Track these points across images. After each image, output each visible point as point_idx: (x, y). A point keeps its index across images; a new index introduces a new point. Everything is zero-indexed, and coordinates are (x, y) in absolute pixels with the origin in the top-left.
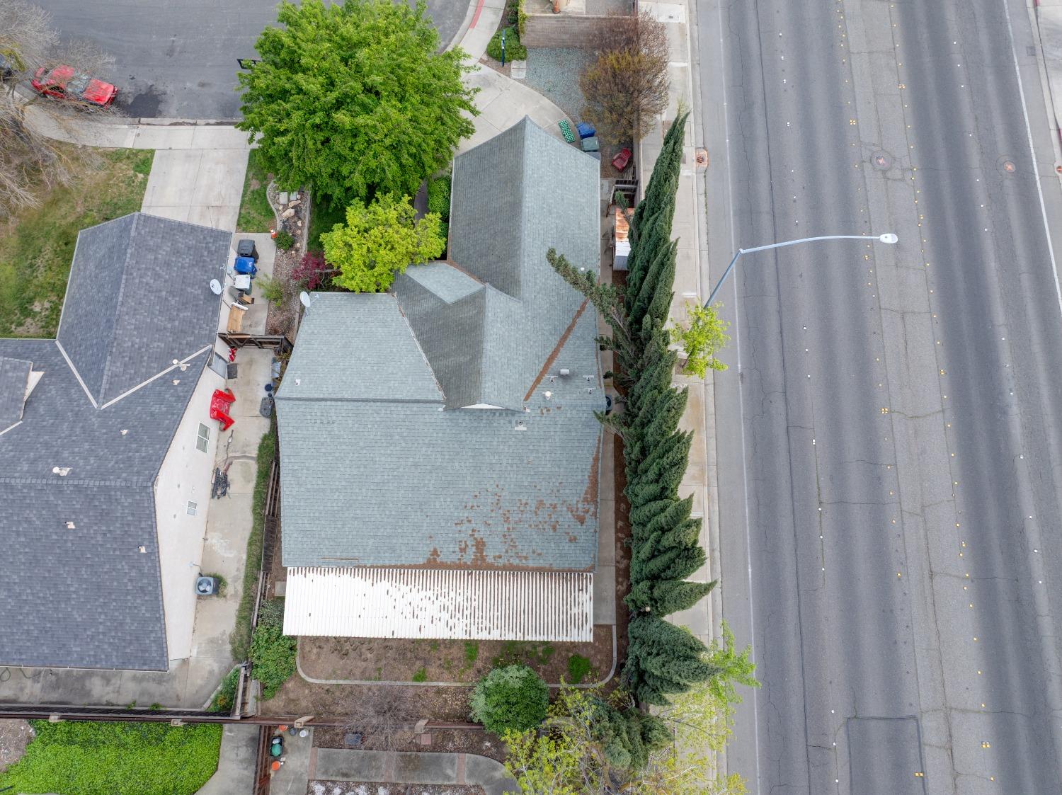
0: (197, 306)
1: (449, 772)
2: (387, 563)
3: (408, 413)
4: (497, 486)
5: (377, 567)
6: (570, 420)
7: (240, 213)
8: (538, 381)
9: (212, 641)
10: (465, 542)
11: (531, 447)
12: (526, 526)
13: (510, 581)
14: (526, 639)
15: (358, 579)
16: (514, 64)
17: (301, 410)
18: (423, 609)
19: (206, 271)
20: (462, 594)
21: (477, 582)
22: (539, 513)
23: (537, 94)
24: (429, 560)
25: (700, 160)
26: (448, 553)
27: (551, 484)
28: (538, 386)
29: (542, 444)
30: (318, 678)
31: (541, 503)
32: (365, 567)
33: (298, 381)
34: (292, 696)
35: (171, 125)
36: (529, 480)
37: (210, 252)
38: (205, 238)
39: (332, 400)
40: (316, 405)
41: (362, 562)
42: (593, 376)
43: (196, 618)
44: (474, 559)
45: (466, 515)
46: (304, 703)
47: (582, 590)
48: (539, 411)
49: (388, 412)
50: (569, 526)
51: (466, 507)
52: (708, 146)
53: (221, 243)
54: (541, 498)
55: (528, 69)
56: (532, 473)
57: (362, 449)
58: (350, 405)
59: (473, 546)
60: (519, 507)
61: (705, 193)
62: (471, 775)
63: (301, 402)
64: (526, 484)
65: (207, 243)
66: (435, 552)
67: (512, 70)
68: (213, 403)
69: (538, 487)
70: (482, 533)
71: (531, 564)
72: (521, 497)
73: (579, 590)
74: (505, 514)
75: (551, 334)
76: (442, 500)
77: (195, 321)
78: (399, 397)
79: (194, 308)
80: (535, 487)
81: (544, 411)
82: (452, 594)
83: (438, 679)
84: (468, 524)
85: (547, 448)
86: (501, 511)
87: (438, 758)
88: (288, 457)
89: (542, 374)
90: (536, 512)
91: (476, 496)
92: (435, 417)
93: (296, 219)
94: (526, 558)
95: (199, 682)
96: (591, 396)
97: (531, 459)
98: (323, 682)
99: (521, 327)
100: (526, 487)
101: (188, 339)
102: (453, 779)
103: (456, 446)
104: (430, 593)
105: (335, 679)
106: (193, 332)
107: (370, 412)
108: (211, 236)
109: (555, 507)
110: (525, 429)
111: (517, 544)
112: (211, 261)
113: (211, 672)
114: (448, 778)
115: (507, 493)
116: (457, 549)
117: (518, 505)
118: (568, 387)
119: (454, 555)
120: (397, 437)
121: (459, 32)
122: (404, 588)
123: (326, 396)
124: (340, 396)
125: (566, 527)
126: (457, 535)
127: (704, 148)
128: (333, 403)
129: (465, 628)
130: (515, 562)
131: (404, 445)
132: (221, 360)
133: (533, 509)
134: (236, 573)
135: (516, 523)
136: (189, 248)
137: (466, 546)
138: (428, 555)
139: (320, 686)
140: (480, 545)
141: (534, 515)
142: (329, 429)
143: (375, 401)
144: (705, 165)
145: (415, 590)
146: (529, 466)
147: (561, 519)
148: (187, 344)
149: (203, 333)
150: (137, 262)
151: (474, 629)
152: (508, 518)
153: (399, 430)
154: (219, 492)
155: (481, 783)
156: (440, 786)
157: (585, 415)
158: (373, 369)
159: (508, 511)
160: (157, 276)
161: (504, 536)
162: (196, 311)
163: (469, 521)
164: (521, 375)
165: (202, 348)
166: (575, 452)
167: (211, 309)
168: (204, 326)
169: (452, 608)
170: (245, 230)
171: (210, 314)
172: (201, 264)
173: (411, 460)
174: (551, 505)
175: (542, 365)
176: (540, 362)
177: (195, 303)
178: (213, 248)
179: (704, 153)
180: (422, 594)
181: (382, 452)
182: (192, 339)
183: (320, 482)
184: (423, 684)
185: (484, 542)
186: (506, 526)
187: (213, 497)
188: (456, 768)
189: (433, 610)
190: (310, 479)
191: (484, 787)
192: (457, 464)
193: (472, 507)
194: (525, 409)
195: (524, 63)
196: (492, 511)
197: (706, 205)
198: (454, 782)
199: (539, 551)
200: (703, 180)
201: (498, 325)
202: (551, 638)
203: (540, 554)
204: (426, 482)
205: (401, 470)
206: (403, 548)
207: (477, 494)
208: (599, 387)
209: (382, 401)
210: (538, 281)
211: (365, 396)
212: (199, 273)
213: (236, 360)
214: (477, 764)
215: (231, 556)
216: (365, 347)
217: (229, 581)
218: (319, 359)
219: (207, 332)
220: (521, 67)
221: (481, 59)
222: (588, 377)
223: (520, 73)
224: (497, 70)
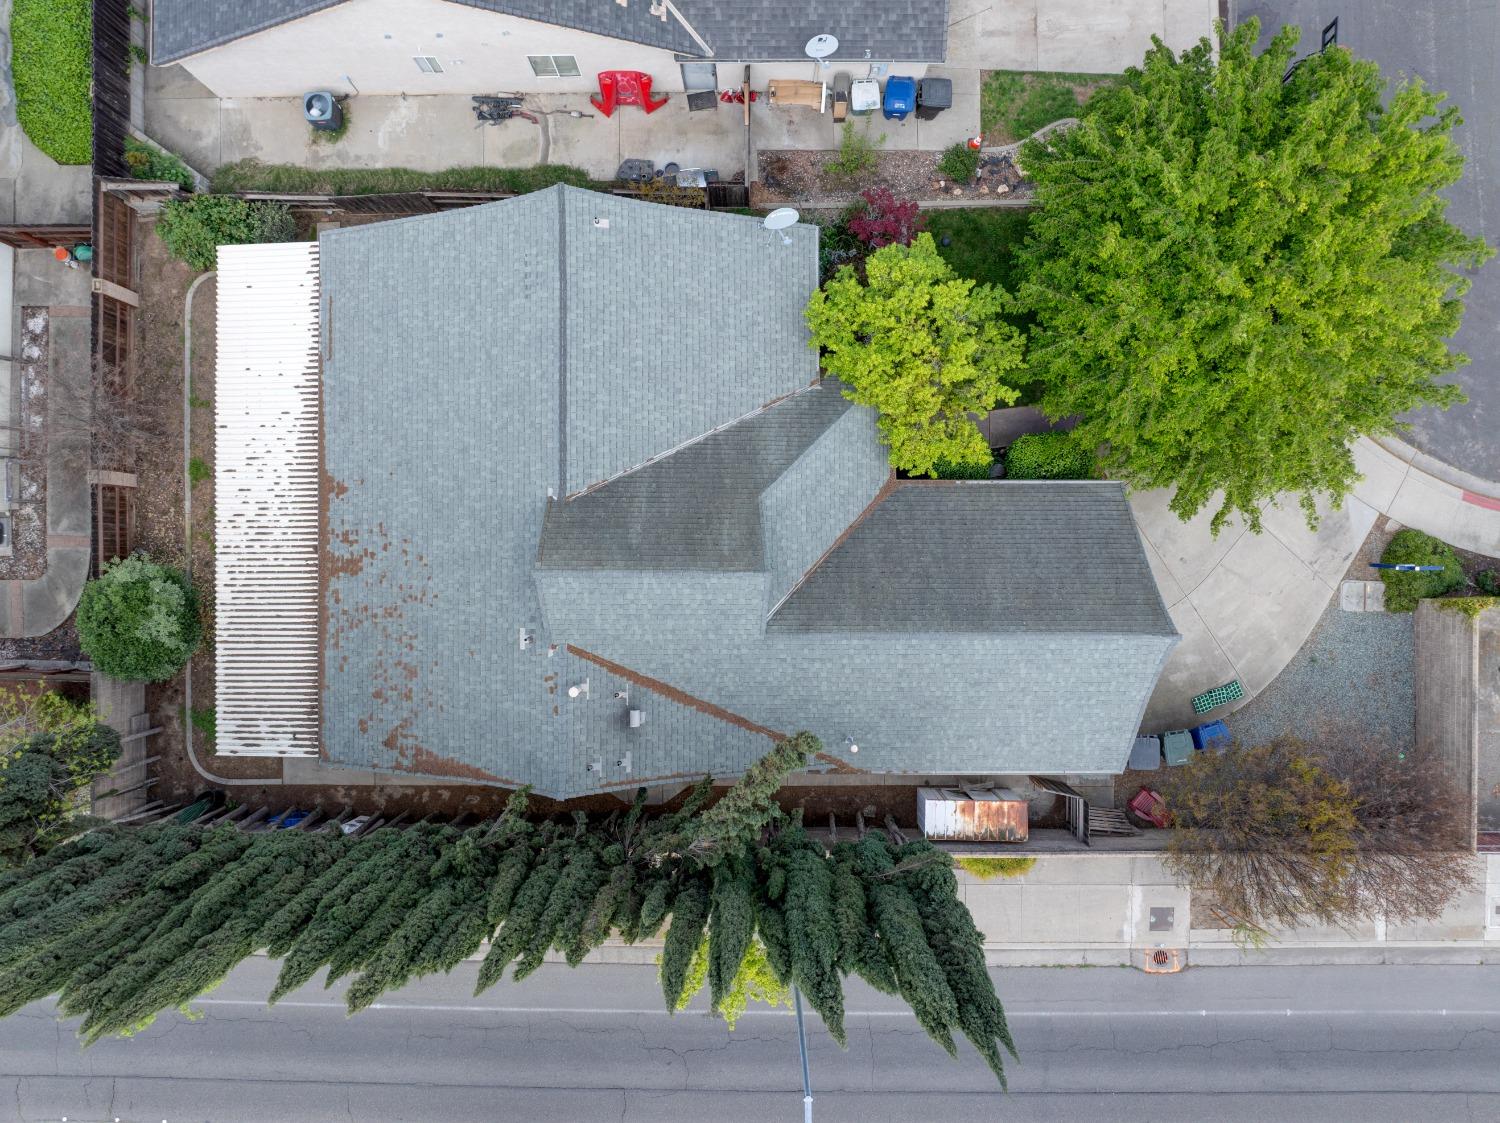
0: (785, 16)
1: (65, 523)
2: (327, 409)
3: (544, 433)
4: (436, 596)
5: (320, 393)
6: (539, 729)
7: (1023, 73)
8: (615, 669)
9: (246, 129)
10: (356, 541)
11: (495, 657)
12: (380, 647)
13: (305, 617)
14: (217, 645)
15: (306, 361)
16: (1375, 588)
17: (546, 235)
18: (260, 474)
19: (855, 23)
20: (285, 537)
21: (304, 562)
22: (400, 668)
23: (1306, 635)
24: (331, 480)
25: (1161, 957)
26: (342, 511)
27: (440, 692)
28: (605, 670)
29: (500, 677)
30: (194, 306)
31: (412, 673)
32: (321, 372)
33: (604, 223)
34: (167, 268)
36: (446, 653)
37: (897, 25)
38: (925, 10)
39: (563, 290)
40: (554, 262)
41: (327, 365)
42: (629, 770)
43: (280, 98)
44: (333, 555)
45: (395, 542)
46: (157, 289)
47: (295, 739)
48: (550, 673)
49: (545, 395)
50: (381, 720)
51: (405, 541)
52: (1190, 975)
53: (920, 44)
54: (420, 674)
55: (1365, 615)
56: (456, 659)
57: (488, 354)
58: (554, 325)
59: (352, 554)
60: (405, 634)
61: (1086, 966)
62: (61, 557)
63: (557, 233)
64: (440, 646)
65: (915, 17)
66: (343, 490)
67: (1361, 583)
68: (624, 74)
69: (435, 669)
70: (370, 570)
71: (329, 653)
72: (421, 638)
73: (295, 733)
74: (396, 609)
75: (720, 689)
76: (416, 499)
77: (755, 17)
78: (572, 413)
79: (779, 12)
80: (436, 664)
81: (551, 683)
82: (284, 521)
83: (194, 498)
84: (381, 544)
85: (493, 687)
86: (399, 603)
87: (84, 506)
88: (473, 222)
89: (632, 675)
90: (399, 663)
91: (421, 558)
92: (538, 482)
94: (336, 645)
95: (184, 118)
96: (583, 768)
97: (477, 657)
98: (188, 317)
99: (711, 636)
100: (435, 646)
101: (718, 12)
102: (53, 529)
103: (495, 521)
104: (285, 483)
105: (193, 334)
106: (731, 17)
107: (544, 362)
108: (930, 23)
109: (408, 697)
110: (523, 647)
111: (355, 630)
112: (881, 30)
113: (198, 135)
114: (56, 523)
115: (426, 614)
116: (347, 527)
117: (410, 633)
118: (603, 725)
119: (338, 522)
120: (506, 414)
121: (1453, 471)
122: (292, 441)
123: (571, 279)
124: (571, 304)
125: (381, 716)
126: (366, 527)
127: (1187, 967)
128: (557, 293)
129: (233, 545)
130: (331, 627)
131: (495, 427)
132: (712, 78)
133: (405, 660)
134: (352, 155)
135: (385, 629)
137: (351, 543)
138: (338, 478)
139: (182, 311)
140: (352, 567)
141: (396, 660)
142: (517, 290)
143: (563, 369)
144: (1149, 966)
145: (289, 458)
146: (467, 654)
147: (390, 707)
148: (707, 9)
149: (734, 37)
152: (391, 615)
153: (517, 417)
154: (485, 108)
155: (50, 572)
156: (45, 510)
157: (546, 759)
158: (636, 359)
159: (400, 616)
161: (366, 609)
162: (774, 16)
163: (385, 548)
164: (617, 638)
165: (703, 37)
166: (489, 736)
167: (783, 43)
168: (748, 36)
169: (263, 521)
170: (986, 87)
171: (773, 43)
172: (869, 12)
173: (472, 441)
174: (411, 691)
175: (650, 675)
176: (654, 671)
177: (789, 12)
178: (906, 30)
179: (1175, 965)
180: (285, 472)
181: (483, 390)
182: (719, 18)
183: (437, 283)
184: (187, 476)
185: (357, 573)
186: (380, 612)
187: (475, 98)
188: (71, 533)
189: (260, 491)
190: (442, 264)
191: (44, 578)
192: (467, 523)
193: (405, 552)
194: (554, 647)
195: (1379, 607)
196: (401, 587)
197: (1061, 967)
198: (50, 531)
199: (346, 668)
200: (1115, 962)
201: (699, 597)
202: (221, 687)
203: (341, 669)
204: (440, 470)
205: (457, 425)
206: (348, 435)
207: (425, 561)
208: (604, 782)
209: (563, 383)
210: (817, 665)
211: (572, 350)
212: (850, 11)
213: (723, 106)
214: (76, 565)
215: (380, 143)
216: (690, 341)
217: (340, 145)
218: (657, 258)
219: (736, 44)
220: (1369, 601)
221: (1388, 519)
222: (627, 763)
223: (1354, 600)
224: (1361, 550)
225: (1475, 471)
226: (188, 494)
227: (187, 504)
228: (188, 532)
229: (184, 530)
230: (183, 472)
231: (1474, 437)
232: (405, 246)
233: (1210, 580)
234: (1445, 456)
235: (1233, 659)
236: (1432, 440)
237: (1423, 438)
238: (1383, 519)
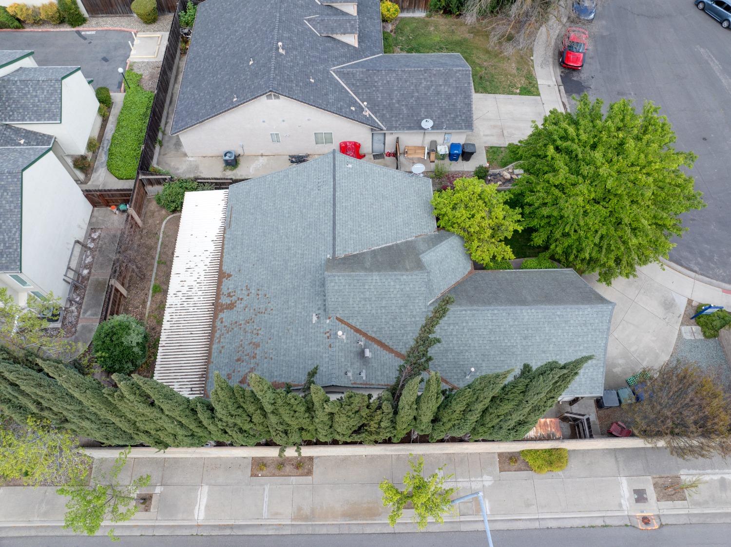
0: (412, 116)
1: (89, 313)
2: (226, 246)
3: (326, 235)
4: (272, 310)
5: (223, 240)
6: (321, 357)
7: (501, 147)
8: (357, 331)
9: (197, 167)
10: (234, 295)
11: (300, 329)
12: (242, 338)
13: (204, 333)
14: (159, 348)
15: (218, 231)
16: (696, 329)
17: (327, 168)
18: (191, 275)
19: (439, 118)
20: (199, 300)
21: (207, 310)
22: (251, 345)
23: (671, 350)
24: (225, 273)
25: (646, 520)
26: (228, 285)
27: (271, 351)
28: (352, 331)
29: (302, 337)
30: (165, 227)
31: (257, 345)
32: (224, 233)
33: (350, 166)
34: (156, 214)
35: (563, 103)
36: (275, 333)
37: (454, 119)
38: (464, 113)
39: (334, 185)
40: (331, 176)
41: (228, 231)
42: (364, 378)
43: (212, 157)
44: (222, 303)
45: (253, 291)
46: (150, 221)
47: (192, 391)
48: (327, 330)
49: (326, 222)
50: (239, 372)
51: (258, 290)
52: (665, 530)
53: (463, 124)
54: (261, 345)
55: (696, 341)
56: (280, 334)
57: (301, 213)
58: (331, 197)
59: (231, 301)
60: (255, 329)
61: (606, 526)
62: (83, 327)
63: (332, 167)
64: (272, 331)
65: (461, 116)
66: (229, 276)
67: (689, 327)
68: (350, 142)
69: (269, 341)
70: (240, 306)
71: (214, 346)
72: (263, 329)
73: (191, 388)
74: (251, 320)
76: (264, 272)
77: (401, 116)
78: (338, 227)
79: (410, 114)
80: (270, 339)
81: (328, 335)
82: (200, 293)
83: (152, 301)
84: (246, 294)
85: (299, 342)
86: (253, 316)
87: (100, 305)
88: (297, 170)
89: (365, 335)
90: (251, 343)
91: (265, 296)
92: (323, 254)
93: (503, 181)
94: (219, 342)
95: (172, 164)
96: (343, 374)
97: (291, 331)
98: (162, 230)
99: (403, 310)
100: (270, 331)
101: (387, 115)
102: (83, 315)
103: (302, 273)
104: (202, 278)
105: (163, 237)
106: (392, 117)
107: (326, 210)
108: (466, 117)
109: (254, 357)
110: (314, 322)
111: (230, 333)
112: (448, 120)
113: (178, 169)
114: (85, 313)
115: (266, 318)
116: (230, 290)
117: (258, 328)
118: (352, 355)
119: (226, 289)
120: (309, 232)
121: (715, 281)
122: (207, 261)
123: (337, 182)
124: (338, 189)
125: (239, 369)
126: (239, 288)
127: (661, 526)
128: (332, 186)
130: (217, 335)
131: (303, 237)
132: (383, 146)
133: (254, 340)
134: (239, 175)
135: (245, 329)
136: (453, 105)
137: (232, 297)
138: (228, 272)
139: (160, 229)
140: (231, 306)
141: (249, 342)
142: (315, 188)
143: (334, 211)
144: (641, 526)
145: (206, 268)
146: (286, 331)
147: (244, 364)
148: (384, 114)
149: (394, 123)
150: (435, 75)
151: (172, 310)
152: (248, 323)
153: (313, 231)
154: (294, 160)
155: (77, 334)
156: (81, 308)
157: (324, 370)
158: (363, 212)
159: (254, 322)
160: (428, 88)
161: (236, 323)
162: (409, 116)
163: (248, 295)
164: (359, 313)
165: (382, 123)
166: (295, 366)
167: (412, 125)
168: (399, 123)
169: (190, 293)
170: (487, 151)
171: (408, 125)
172: (444, 114)
173: (293, 245)
174: (256, 354)
175: (373, 335)
176: (375, 332)
177: (414, 114)
178: (457, 120)
179: (655, 525)
180: (203, 273)
181: (299, 225)
182: (388, 117)
183: (280, 192)
184: (151, 291)
185: (233, 308)
186: (243, 322)
187: (290, 156)
188: (91, 317)
189: (191, 281)
190: (282, 186)
191: (74, 337)
192: (289, 276)
193: (258, 295)
194: (329, 318)
195: (700, 336)
196: (255, 310)
197: (593, 527)
198: (81, 316)
199: (223, 352)
200: (622, 523)
201: (398, 287)
202: (157, 367)
203: (220, 352)
204: (277, 259)
205: (286, 240)
206: (234, 254)
207: (267, 296)
208: (353, 382)
209: (334, 216)
211: (338, 205)
212: (436, 114)
213: (387, 158)
214: (90, 331)
215: (251, 171)
216: (384, 209)
217: (234, 171)
218: (370, 180)
219: (395, 125)
220: (695, 334)
221: (692, 301)
222: (363, 375)
223: (689, 334)
224: (685, 314)
225: (723, 281)
226: (150, 299)
227: (149, 303)
228: (147, 315)
229: (145, 315)
230: (149, 291)
231: (718, 268)
232: (267, 183)
233: (621, 327)
234: (708, 275)
235: (641, 361)
236: (700, 269)
237: (696, 269)
238: (690, 302)
